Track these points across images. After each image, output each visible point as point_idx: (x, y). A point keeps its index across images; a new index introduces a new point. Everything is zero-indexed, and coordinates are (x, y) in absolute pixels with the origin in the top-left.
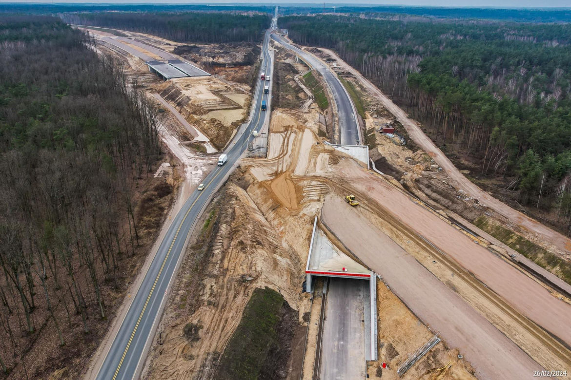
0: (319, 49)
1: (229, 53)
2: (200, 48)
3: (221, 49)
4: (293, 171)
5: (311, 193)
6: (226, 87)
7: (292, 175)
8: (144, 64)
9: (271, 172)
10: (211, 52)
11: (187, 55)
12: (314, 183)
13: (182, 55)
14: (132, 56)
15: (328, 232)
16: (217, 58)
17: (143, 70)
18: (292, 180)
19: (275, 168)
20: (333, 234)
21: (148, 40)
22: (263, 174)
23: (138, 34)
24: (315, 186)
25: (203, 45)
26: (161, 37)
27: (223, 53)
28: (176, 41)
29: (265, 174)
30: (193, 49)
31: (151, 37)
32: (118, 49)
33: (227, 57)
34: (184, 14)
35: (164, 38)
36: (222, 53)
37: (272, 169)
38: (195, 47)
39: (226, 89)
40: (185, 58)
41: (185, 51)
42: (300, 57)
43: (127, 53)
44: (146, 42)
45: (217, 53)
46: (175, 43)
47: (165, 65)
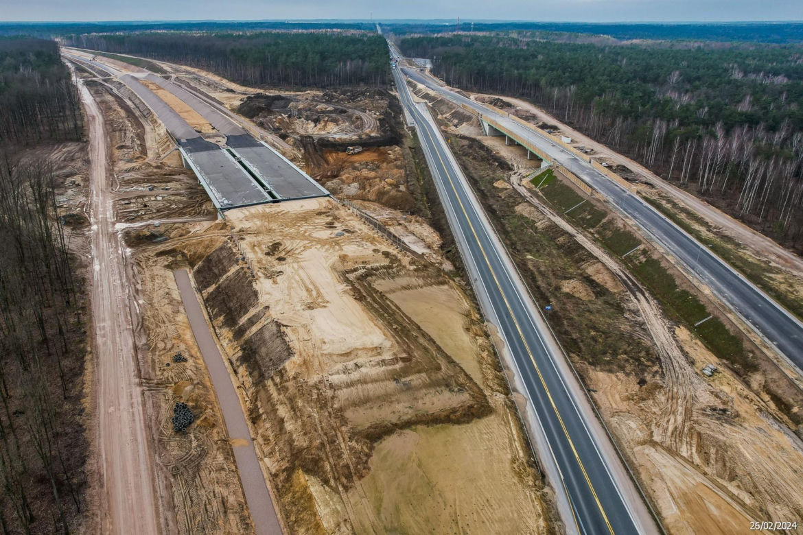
0: (506, 99)
1: (345, 112)
2: (287, 100)
3: (328, 102)
6: (386, 254)
8: (173, 146)
10: (310, 110)
11: (265, 117)
13: (254, 119)
14: (156, 122)
16: (323, 124)
17: (169, 163)
21: (198, 79)
23: (184, 67)
25: (292, 93)
26: (219, 75)
27: (335, 111)
28: (243, 83)
30: (276, 102)
31: (203, 74)
32: (137, 102)
33: (344, 122)
34: (257, 36)
35: (224, 77)
36: (330, 112)
38: (279, 98)
39: (386, 262)
40: (261, 125)
41: (260, 109)
42: (492, 121)
43: (150, 113)
44: (192, 84)
45: (323, 112)
46: (243, 89)
47: (217, 152)
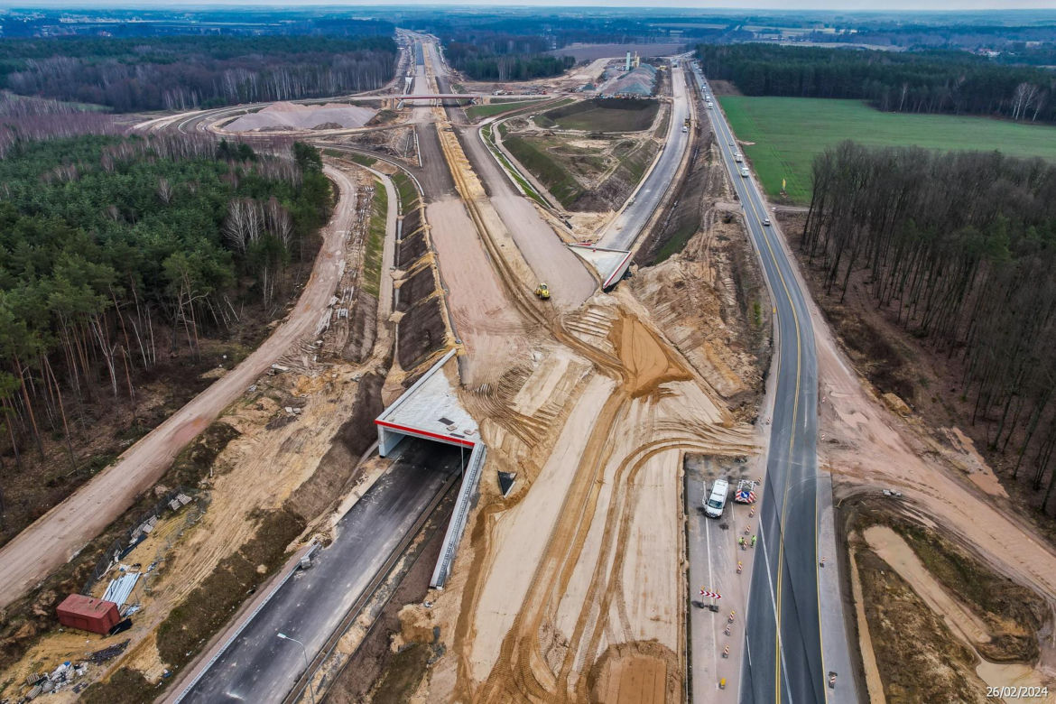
4: (616, 391)
5: (597, 321)
7: (621, 381)
9: (668, 401)
12: (585, 338)
15: (596, 276)
18: (621, 368)
19: (660, 413)
20: (592, 275)
22: (687, 398)
24: (586, 332)
29: (682, 399)
37: (666, 409)
